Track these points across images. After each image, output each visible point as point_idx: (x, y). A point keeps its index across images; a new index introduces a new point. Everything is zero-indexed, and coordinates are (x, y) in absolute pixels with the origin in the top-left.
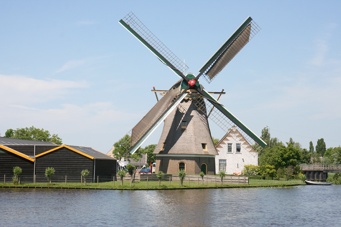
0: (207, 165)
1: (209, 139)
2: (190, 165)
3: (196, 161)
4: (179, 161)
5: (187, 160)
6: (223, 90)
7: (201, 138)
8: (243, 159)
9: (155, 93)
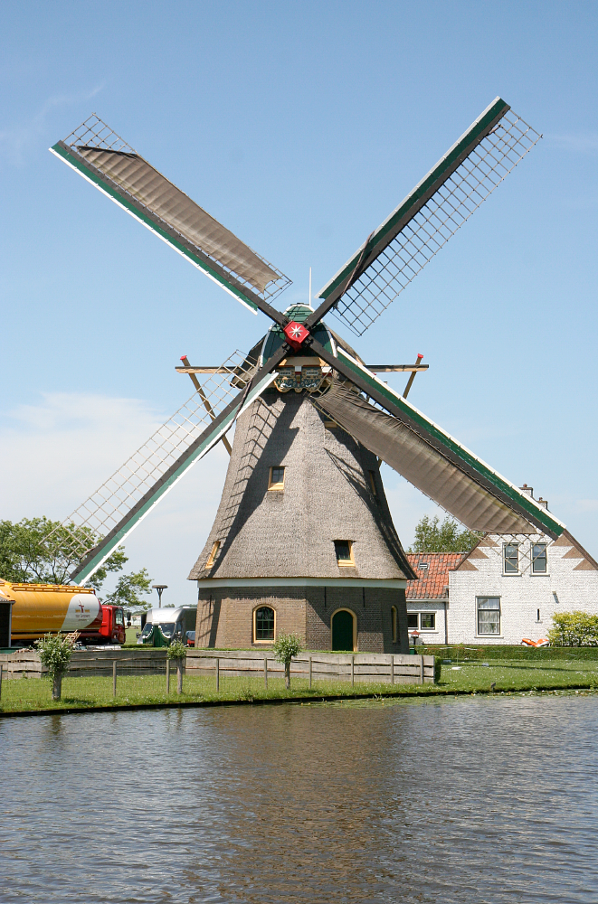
0: (357, 615)
1: (367, 526)
2: (292, 616)
3: (311, 601)
4: (255, 602)
5: (280, 597)
6: (420, 358)
7: (336, 521)
8: (555, 594)
9: (192, 376)
